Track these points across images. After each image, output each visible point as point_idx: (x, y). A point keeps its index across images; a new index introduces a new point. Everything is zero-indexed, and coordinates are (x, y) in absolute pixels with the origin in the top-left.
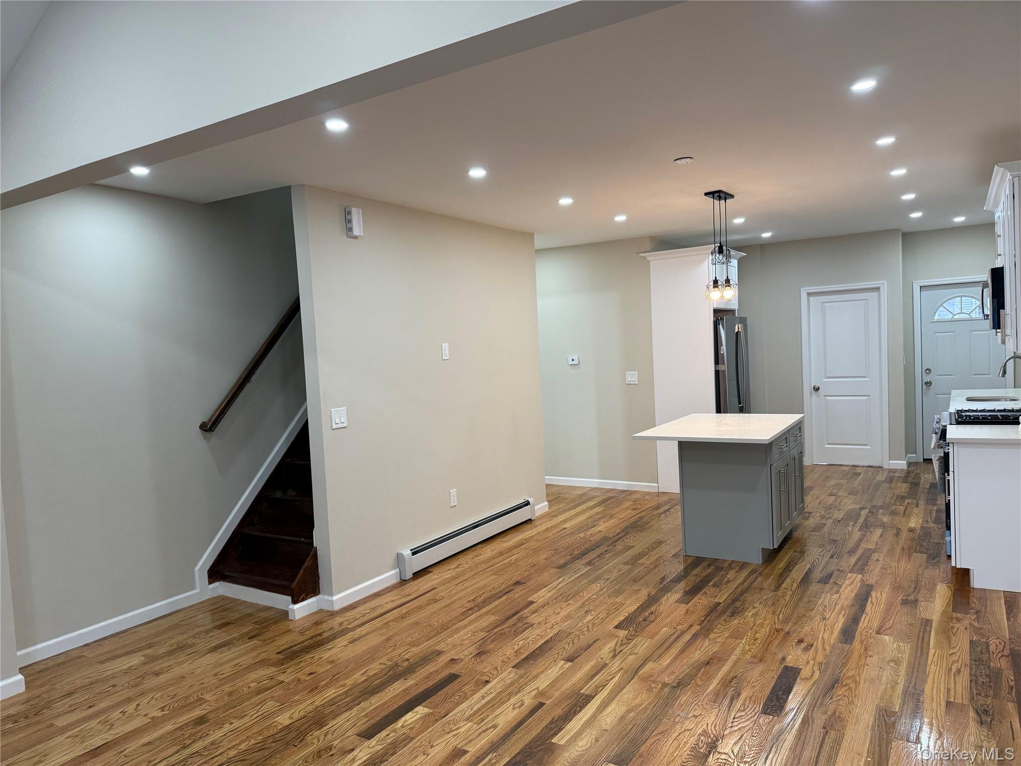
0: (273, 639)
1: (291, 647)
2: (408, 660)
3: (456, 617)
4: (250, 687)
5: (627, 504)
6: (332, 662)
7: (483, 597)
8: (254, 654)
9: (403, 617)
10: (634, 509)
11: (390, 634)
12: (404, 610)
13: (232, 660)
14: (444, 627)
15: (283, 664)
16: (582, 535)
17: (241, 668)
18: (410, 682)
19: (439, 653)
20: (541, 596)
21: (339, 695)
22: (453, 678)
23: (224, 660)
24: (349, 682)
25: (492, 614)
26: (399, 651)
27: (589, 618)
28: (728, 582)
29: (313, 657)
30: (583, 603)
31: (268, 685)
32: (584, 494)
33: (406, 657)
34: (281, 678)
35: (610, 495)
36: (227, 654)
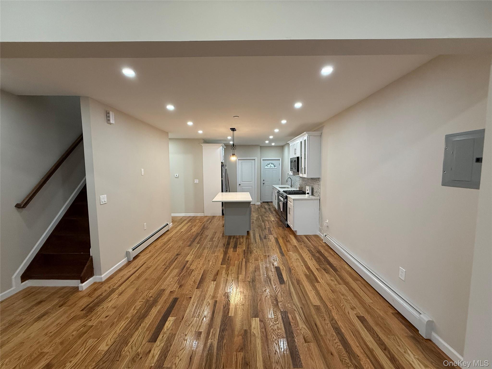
0: (75, 304)
1: (88, 305)
2: (151, 297)
3: (162, 273)
4: (73, 335)
5: (197, 221)
6: (114, 308)
7: (168, 262)
8: (66, 315)
9: (138, 277)
10: (200, 222)
11: (137, 286)
12: (137, 274)
13: (53, 323)
14: (159, 278)
15: (87, 316)
16: (189, 233)
17: (62, 325)
18: (159, 307)
19: (164, 290)
20: (189, 258)
21: (128, 324)
22: (176, 300)
23: (49, 323)
24: (129, 315)
25: (176, 268)
26: (145, 294)
27: (211, 263)
28: (242, 242)
29: (103, 307)
30: (205, 258)
31: (84, 330)
32: (181, 219)
33: (150, 295)
34: (90, 324)
35: (190, 218)
36: (48, 320)
